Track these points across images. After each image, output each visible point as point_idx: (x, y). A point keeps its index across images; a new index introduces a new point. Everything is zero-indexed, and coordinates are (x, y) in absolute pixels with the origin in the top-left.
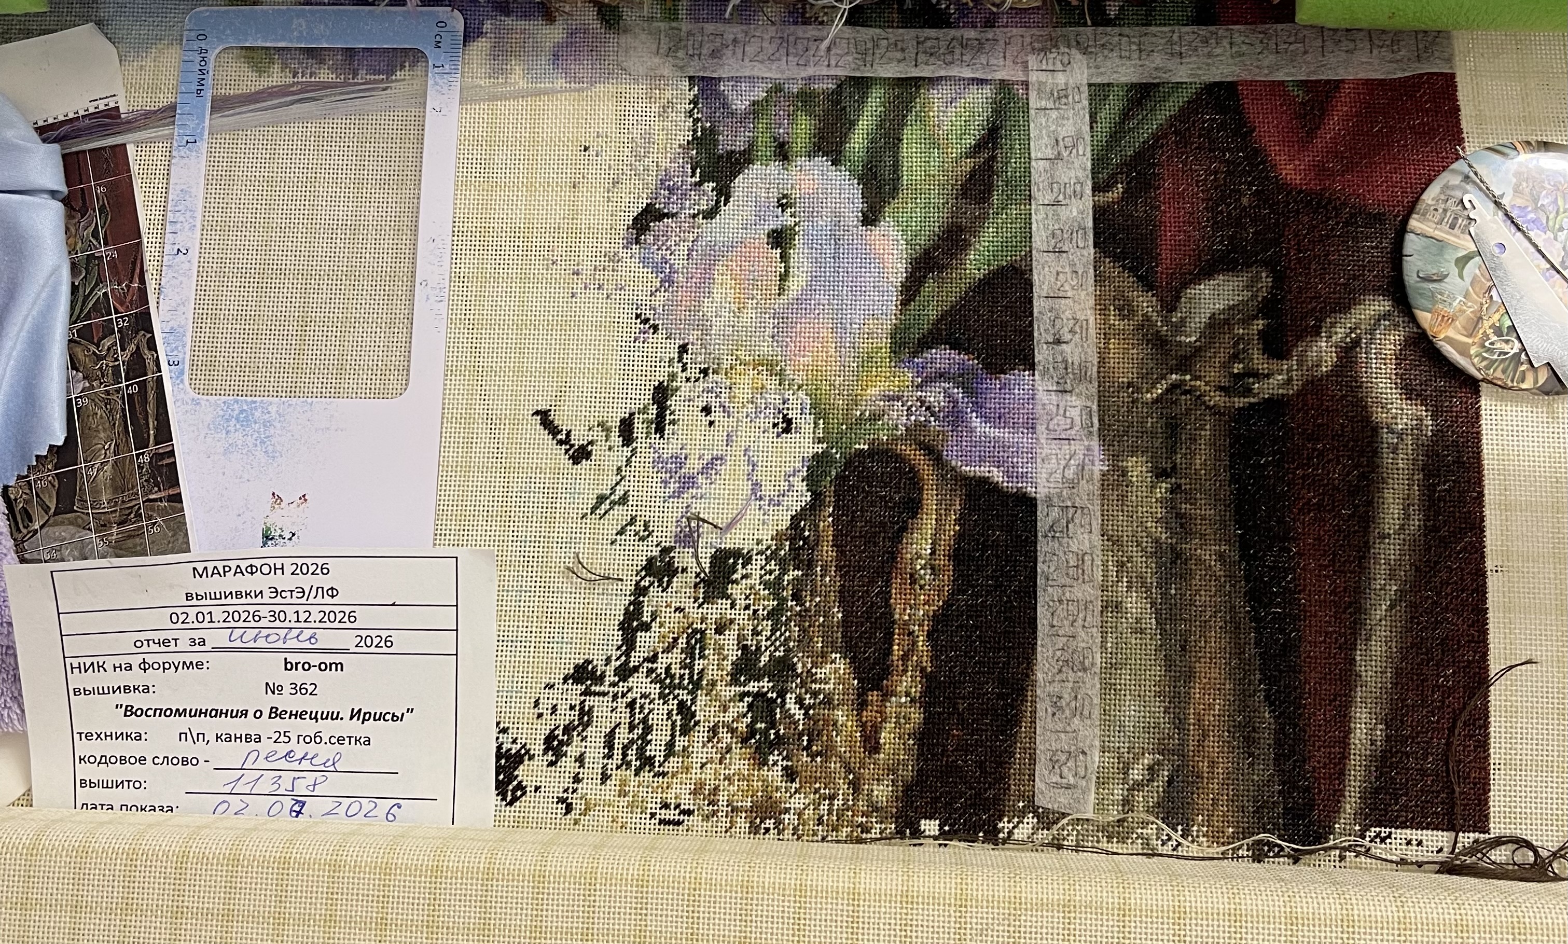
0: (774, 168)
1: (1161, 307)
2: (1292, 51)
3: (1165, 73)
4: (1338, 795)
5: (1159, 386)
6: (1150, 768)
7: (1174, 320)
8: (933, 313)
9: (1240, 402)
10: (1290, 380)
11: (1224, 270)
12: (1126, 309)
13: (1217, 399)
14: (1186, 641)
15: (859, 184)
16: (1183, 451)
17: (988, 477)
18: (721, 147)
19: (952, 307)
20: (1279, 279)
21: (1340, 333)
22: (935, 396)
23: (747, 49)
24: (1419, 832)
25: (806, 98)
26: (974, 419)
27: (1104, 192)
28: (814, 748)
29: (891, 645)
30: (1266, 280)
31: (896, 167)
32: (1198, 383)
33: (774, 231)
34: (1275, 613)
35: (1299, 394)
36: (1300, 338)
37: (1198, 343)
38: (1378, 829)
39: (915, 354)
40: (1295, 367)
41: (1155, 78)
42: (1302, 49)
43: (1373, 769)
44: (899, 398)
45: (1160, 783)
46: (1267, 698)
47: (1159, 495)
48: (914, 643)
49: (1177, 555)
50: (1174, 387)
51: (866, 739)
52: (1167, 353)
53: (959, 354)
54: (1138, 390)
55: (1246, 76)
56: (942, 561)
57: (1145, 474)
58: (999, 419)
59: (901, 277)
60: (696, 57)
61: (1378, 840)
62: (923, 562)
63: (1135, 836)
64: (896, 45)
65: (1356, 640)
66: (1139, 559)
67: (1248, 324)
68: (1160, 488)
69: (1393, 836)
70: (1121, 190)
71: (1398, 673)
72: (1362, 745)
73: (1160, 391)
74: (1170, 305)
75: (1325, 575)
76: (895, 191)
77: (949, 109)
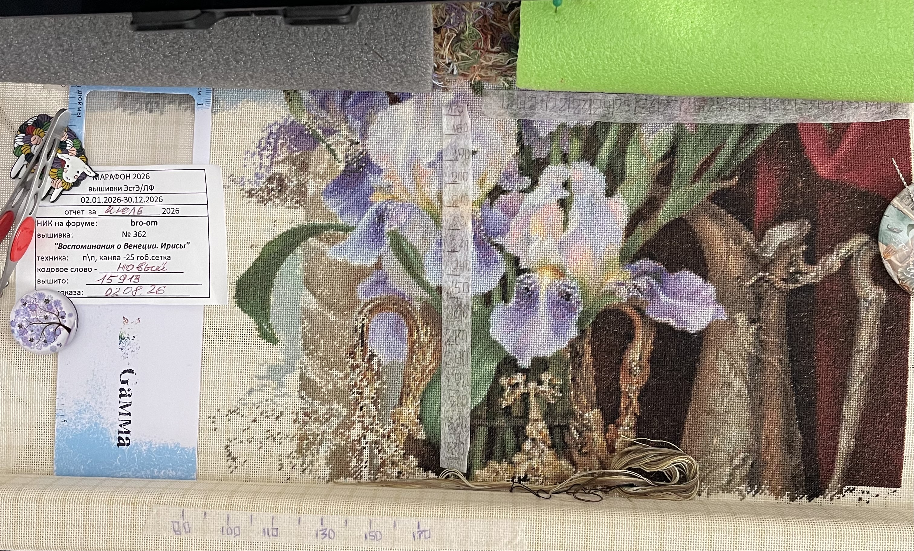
0: (561, 167)
1: (755, 239)
2: (826, 108)
3: (762, 119)
4: (831, 471)
5: (753, 278)
6: (743, 459)
7: (761, 245)
8: (641, 242)
9: (792, 286)
10: (817, 276)
11: (787, 221)
12: (738, 240)
13: (781, 285)
14: (762, 401)
15: (604, 176)
16: (764, 310)
17: (668, 323)
18: (533, 156)
19: (650, 239)
20: (814, 225)
21: (843, 251)
22: (642, 283)
23: (548, 104)
24: (868, 487)
25: (577, 130)
26: (661, 295)
27: (729, 180)
28: (584, 451)
29: (620, 403)
30: (807, 225)
31: (623, 165)
32: (773, 277)
33: (560, 199)
34: (805, 387)
35: (823, 282)
36: (823, 255)
37: (773, 257)
38: (849, 487)
39: (633, 262)
40: (820, 269)
41: (757, 121)
42: (831, 107)
43: (848, 459)
44: (623, 284)
45: (747, 467)
46: (800, 427)
47: (751, 332)
48: (631, 402)
49: (759, 360)
50: (761, 279)
51: (609, 446)
52: (758, 262)
53: (654, 262)
54: (743, 280)
55: (802, 121)
56: (644, 362)
57: (745, 322)
58: (673, 295)
59: (625, 223)
60: (522, 109)
61: (849, 491)
62: (635, 364)
63: (735, 490)
64: (625, 103)
65: (843, 400)
66: (741, 363)
67: (798, 248)
68: (752, 328)
69: (856, 489)
70: (737, 180)
71: (863, 415)
72: (844, 448)
73: (753, 281)
74: (759, 238)
75: (830, 370)
76: (622, 180)
77: (651, 137)
